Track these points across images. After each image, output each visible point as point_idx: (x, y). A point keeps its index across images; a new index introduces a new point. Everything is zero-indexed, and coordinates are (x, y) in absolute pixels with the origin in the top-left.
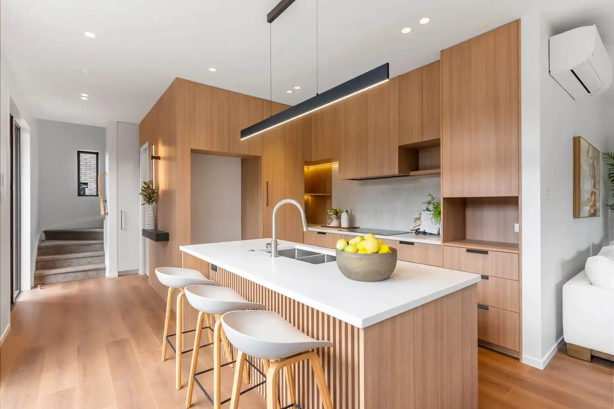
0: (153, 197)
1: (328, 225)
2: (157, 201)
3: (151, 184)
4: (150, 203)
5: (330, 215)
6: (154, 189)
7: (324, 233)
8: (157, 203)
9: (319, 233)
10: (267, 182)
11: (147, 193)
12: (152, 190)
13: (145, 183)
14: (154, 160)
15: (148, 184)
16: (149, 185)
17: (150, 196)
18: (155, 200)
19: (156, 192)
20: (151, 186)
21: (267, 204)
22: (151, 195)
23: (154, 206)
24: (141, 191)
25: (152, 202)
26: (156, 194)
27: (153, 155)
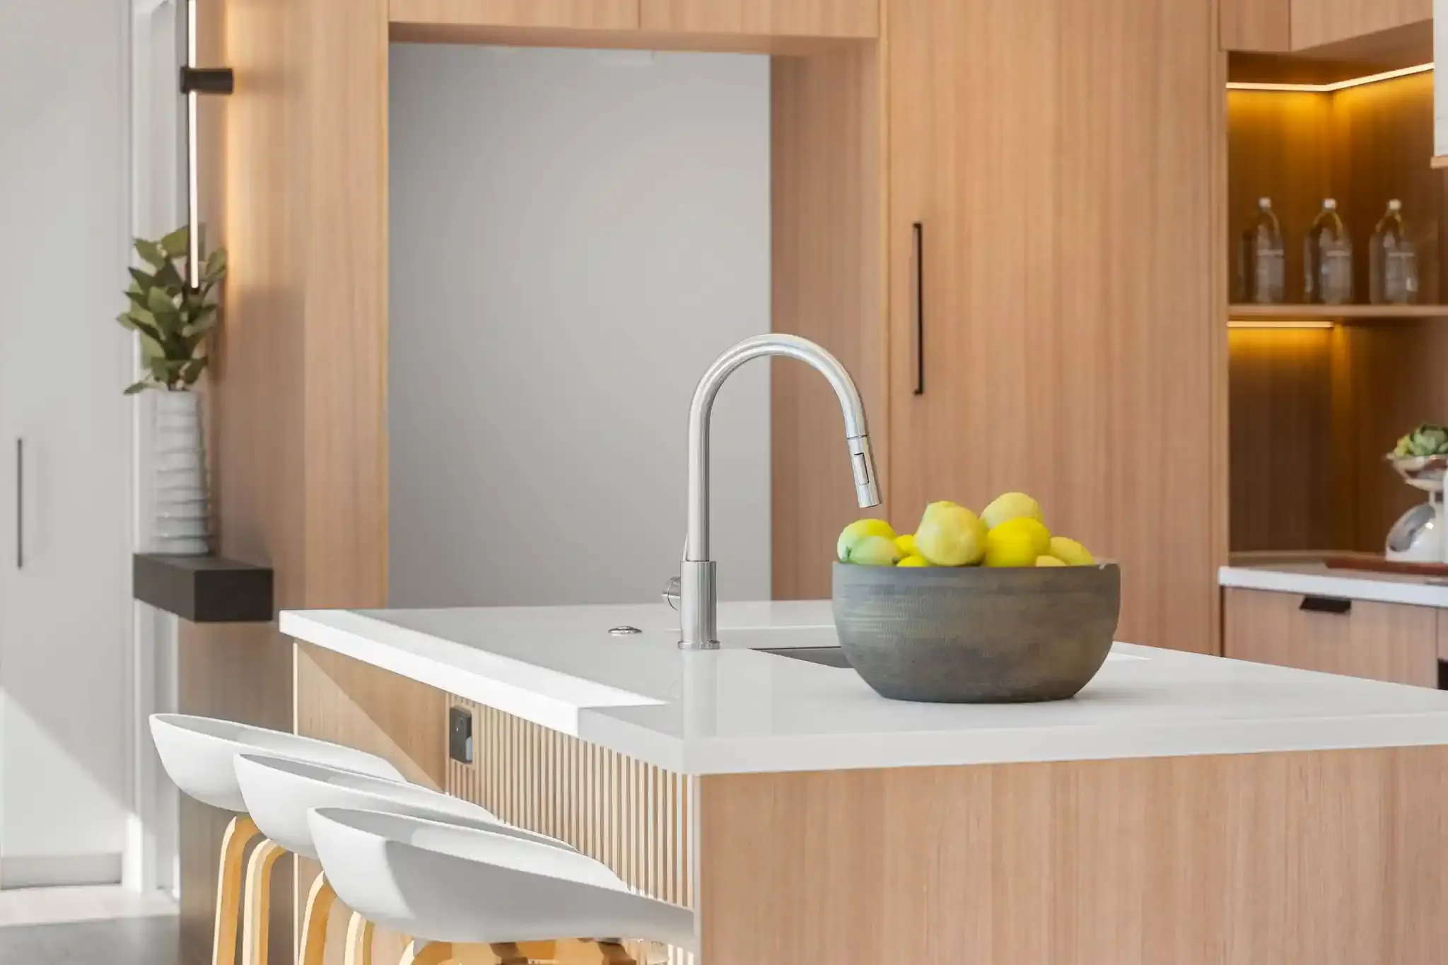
0: (195, 339)
1: (1391, 556)
2: (214, 365)
3: (178, 255)
4: (180, 384)
5: (1414, 474)
6: (195, 284)
7: (1340, 606)
8: (216, 377)
9: (1313, 603)
10: (918, 227)
11: (158, 317)
12: (186, 289)
13: (145, 248)
14: (193, 95)
15: (164, 253)
16: (168, 259)
17: (175, 337)
18: (205, 361)
19: (210, 308)
20: (179, 264)
21: (916, 387)
22: (181, 325)
23: (199, 404)
24: (126, 305)
25: (191, 378)
26: (212, 317)
27: (193, 64)
